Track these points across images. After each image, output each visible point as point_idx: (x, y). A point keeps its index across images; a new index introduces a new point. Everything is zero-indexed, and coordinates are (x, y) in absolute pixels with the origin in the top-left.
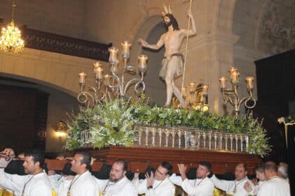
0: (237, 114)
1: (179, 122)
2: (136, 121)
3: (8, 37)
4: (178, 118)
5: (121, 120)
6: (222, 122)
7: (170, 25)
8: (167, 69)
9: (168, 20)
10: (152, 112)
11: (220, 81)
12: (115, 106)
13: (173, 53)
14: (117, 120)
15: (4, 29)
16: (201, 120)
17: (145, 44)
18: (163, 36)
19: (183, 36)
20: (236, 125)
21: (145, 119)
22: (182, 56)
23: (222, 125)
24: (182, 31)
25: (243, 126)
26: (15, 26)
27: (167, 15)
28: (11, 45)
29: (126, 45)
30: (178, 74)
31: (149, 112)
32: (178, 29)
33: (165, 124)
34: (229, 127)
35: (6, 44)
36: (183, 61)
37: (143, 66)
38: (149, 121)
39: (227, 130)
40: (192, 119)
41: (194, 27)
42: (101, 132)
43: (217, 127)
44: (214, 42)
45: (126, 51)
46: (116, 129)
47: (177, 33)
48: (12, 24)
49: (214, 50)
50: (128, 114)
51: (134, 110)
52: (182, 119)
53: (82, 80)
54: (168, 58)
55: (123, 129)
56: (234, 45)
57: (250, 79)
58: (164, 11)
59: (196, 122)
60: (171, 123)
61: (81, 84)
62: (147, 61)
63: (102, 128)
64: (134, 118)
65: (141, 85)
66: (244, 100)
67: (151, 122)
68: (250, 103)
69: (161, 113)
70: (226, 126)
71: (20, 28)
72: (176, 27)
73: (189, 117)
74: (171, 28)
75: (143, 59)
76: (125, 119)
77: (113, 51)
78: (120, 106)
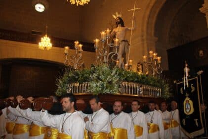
3: (44, 43)
15: (42, 39)
26: (48, 36)
28: (46, 46)
35: (43, 46)
44: (145, 42)
48: (46, 36)
49: (145, 45)
56: (156, 42)
71: (50, 37)
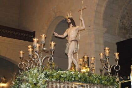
0: (109, 74)
1: (73, 79)
2: (47, 79)
4: (72, 77)
5: (38, 79)
6: (99, 79)
7: (70, 24)
8: (68, 48)
9: (69, 21)
10: (57, 74)
11: (100, 55)
12: (36, 71)
13: (72, 40)
14: (36, 79)
16: (86, 78)
17: (56, 35)
18: (67, 30)
19: (78, 30)
20: (107, 81)
21: (53, 78)
22: (77, 41)
23: (99, 81)
24: (77, 27)
25: (112, 81)
27: (69, 18)
29: (43, 36)
30: (75, 52)
31: (55, 74)
32: (75, 26)
33: (65, 81)
34: (103, 82)
36: (78, 44)
37: (52, 47)
38: (55, 79)
39: (102, 84)
40: (81, 78)
41: (84, 25)
42: (27, 86)
43: (96, 82)
44: (93, 32)
45: (43, 39)
46: (35, 84)
47: (75, 28)
50: (42, 75)
51: (46, 73)
52: (74, 78)
53: (21, 56)
54: (69, 42)
55: (39, 84)
57: (117, 54)
58: (68, 16)
59: (83, 79)
60: (68, 80)
61: (20, 58)
62: (55, 45)
63: (28, 83)
64: (46, 78)
65: (51, 59)
66: (114, 66)
67: (56, 80)
68: (117, 68)
69: (62, 74)
70: (102, 82)
72: (74, 25)
73: (79, 76)
74: (71, 25)
75: (53, 43)
76: (41, 78)
77: (35, 40)
78: (38, 71)
